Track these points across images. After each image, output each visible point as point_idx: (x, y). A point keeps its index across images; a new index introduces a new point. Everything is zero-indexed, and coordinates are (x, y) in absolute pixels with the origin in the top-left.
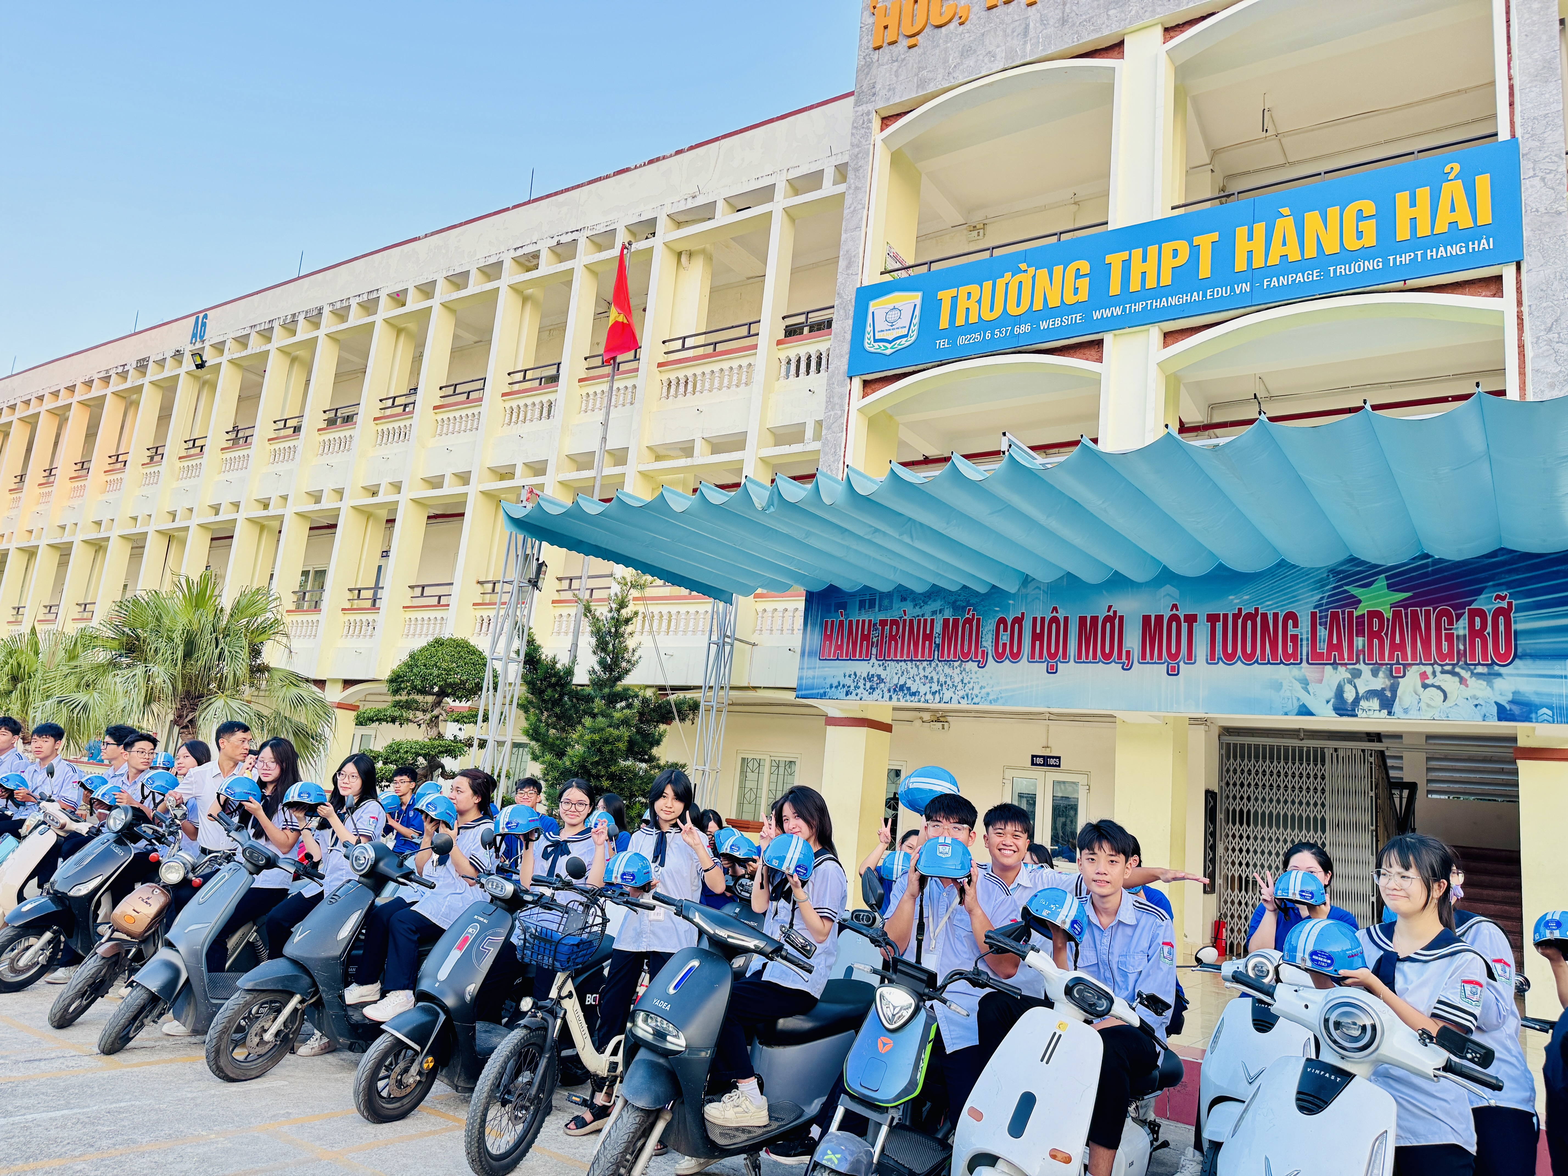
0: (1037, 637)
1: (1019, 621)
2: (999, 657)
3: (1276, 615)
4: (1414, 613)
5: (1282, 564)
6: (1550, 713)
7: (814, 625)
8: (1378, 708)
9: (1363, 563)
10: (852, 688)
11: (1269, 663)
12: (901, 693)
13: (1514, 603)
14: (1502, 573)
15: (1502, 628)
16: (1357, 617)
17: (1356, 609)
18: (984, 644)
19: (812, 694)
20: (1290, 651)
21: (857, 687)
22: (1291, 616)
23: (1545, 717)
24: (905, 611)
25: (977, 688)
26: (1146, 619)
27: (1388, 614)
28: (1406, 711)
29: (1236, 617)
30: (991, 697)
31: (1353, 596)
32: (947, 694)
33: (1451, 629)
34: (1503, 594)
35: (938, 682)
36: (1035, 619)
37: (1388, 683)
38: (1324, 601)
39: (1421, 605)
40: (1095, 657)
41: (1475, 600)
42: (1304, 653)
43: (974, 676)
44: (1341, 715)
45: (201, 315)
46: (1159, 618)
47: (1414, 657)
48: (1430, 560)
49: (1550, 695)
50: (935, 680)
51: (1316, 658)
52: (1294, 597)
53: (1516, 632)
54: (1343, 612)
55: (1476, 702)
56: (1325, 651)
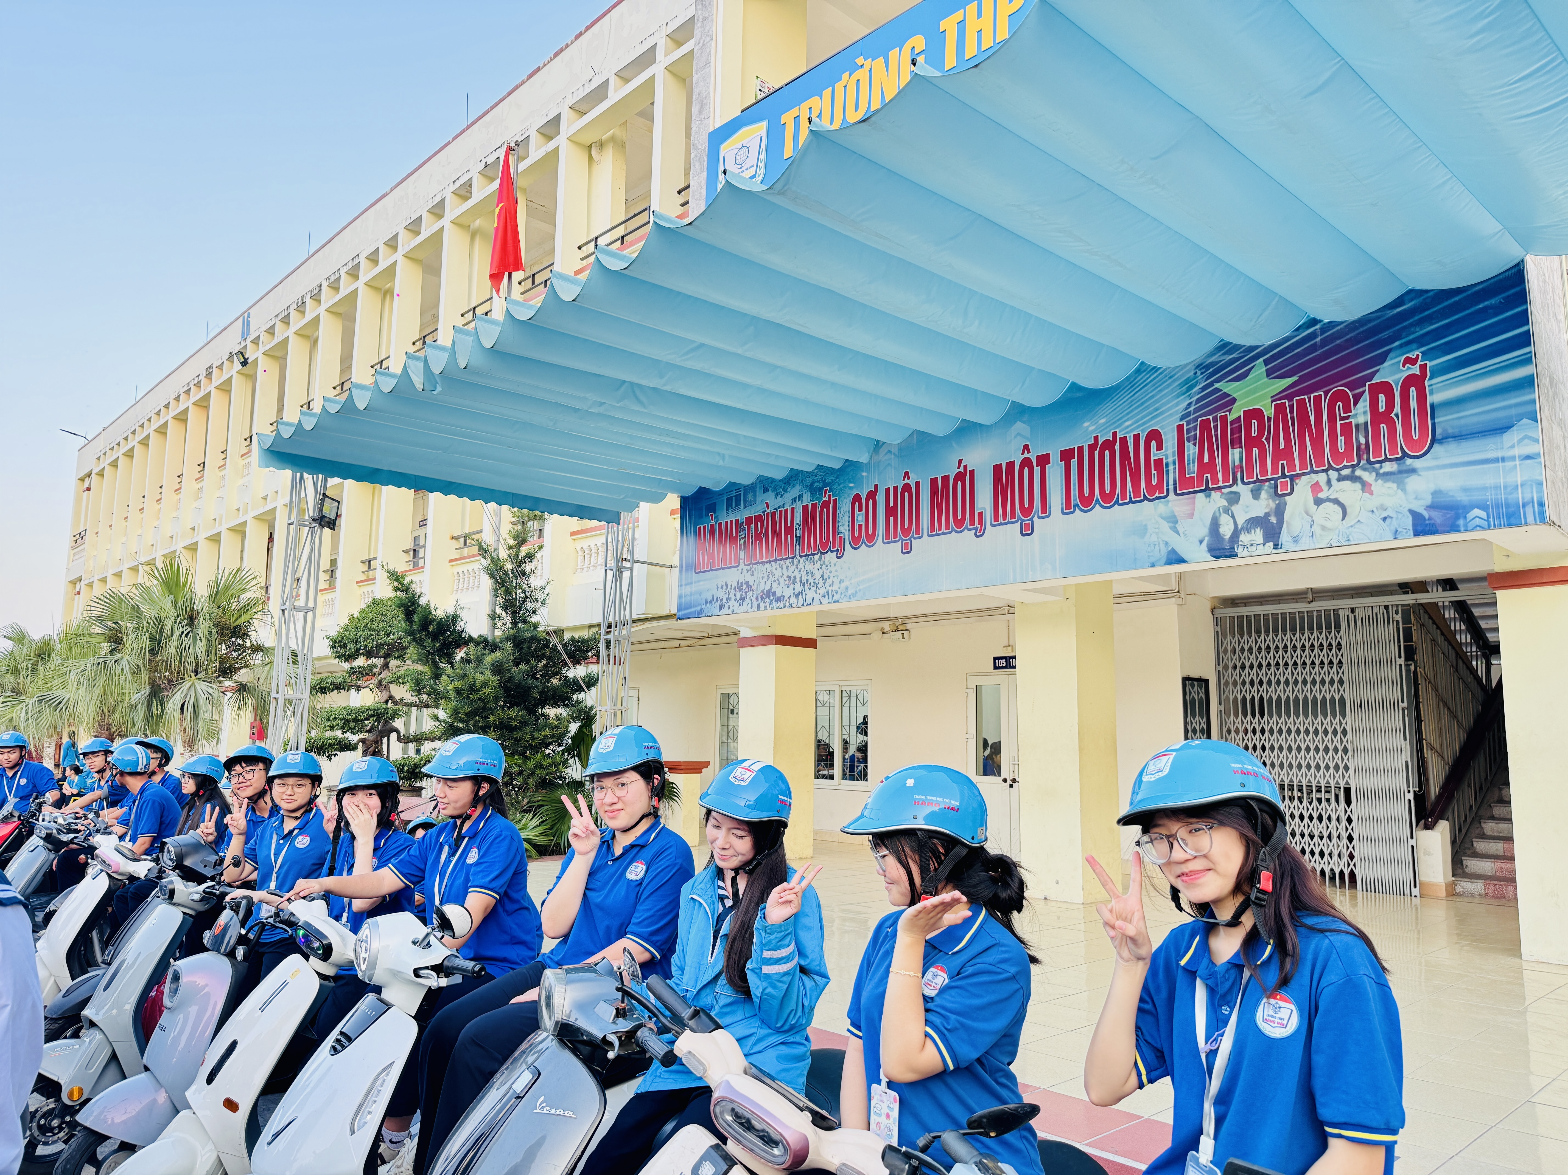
0: (890, 512)
1: (872, 495)
2: (856, 542)
3: (1136, 437)
4: (1301, 403)
5: (1143, 369)
6: (1483, 514)
7: (689, 533)
8: (1261, 541)
9: (1237, 347)
10: (725, 600)
11: (1131, 502)
12: (768, 600)
13: (1429, 364)
14: (1411, 325)
15: (1413, 404)
16: (1232, 423)
17: (1230, 411)
18: (842, 529)
19: (691, 613)
20: (1154, 482)
21: (729, 599)
22: (1155, 436)
23: (1477, 521)
24: (767, 504)
25: (836, 581)
26: (997, 468)
27: (1269, 412)
28: (1296, 540)
29: (1092, 448)
30: (850, 592)
31: (1226, 395)
32: (810, 594)
33: (1348, 418)
34: (1412, 355)
35: (801, 581)
36: (888, 490)
37: (1273, 505)
38: (1192, 409)
39: (1308, 391)
40: (947, 527)
41: (1378, 371)
42: (1171, 482)
43: (832, 569)
44: (1217, 557)
45: (246, 315)
46: (1011, 465)
47: (1303, 465)
48: (1318, 327)
49: (1484, 489)
50: (798, 580)
51: (1186, 486)
52: (1157, 409)
53: (1433, 406)
54: (1215, 419)
55: (1385, 514)
56: (1195, 475)
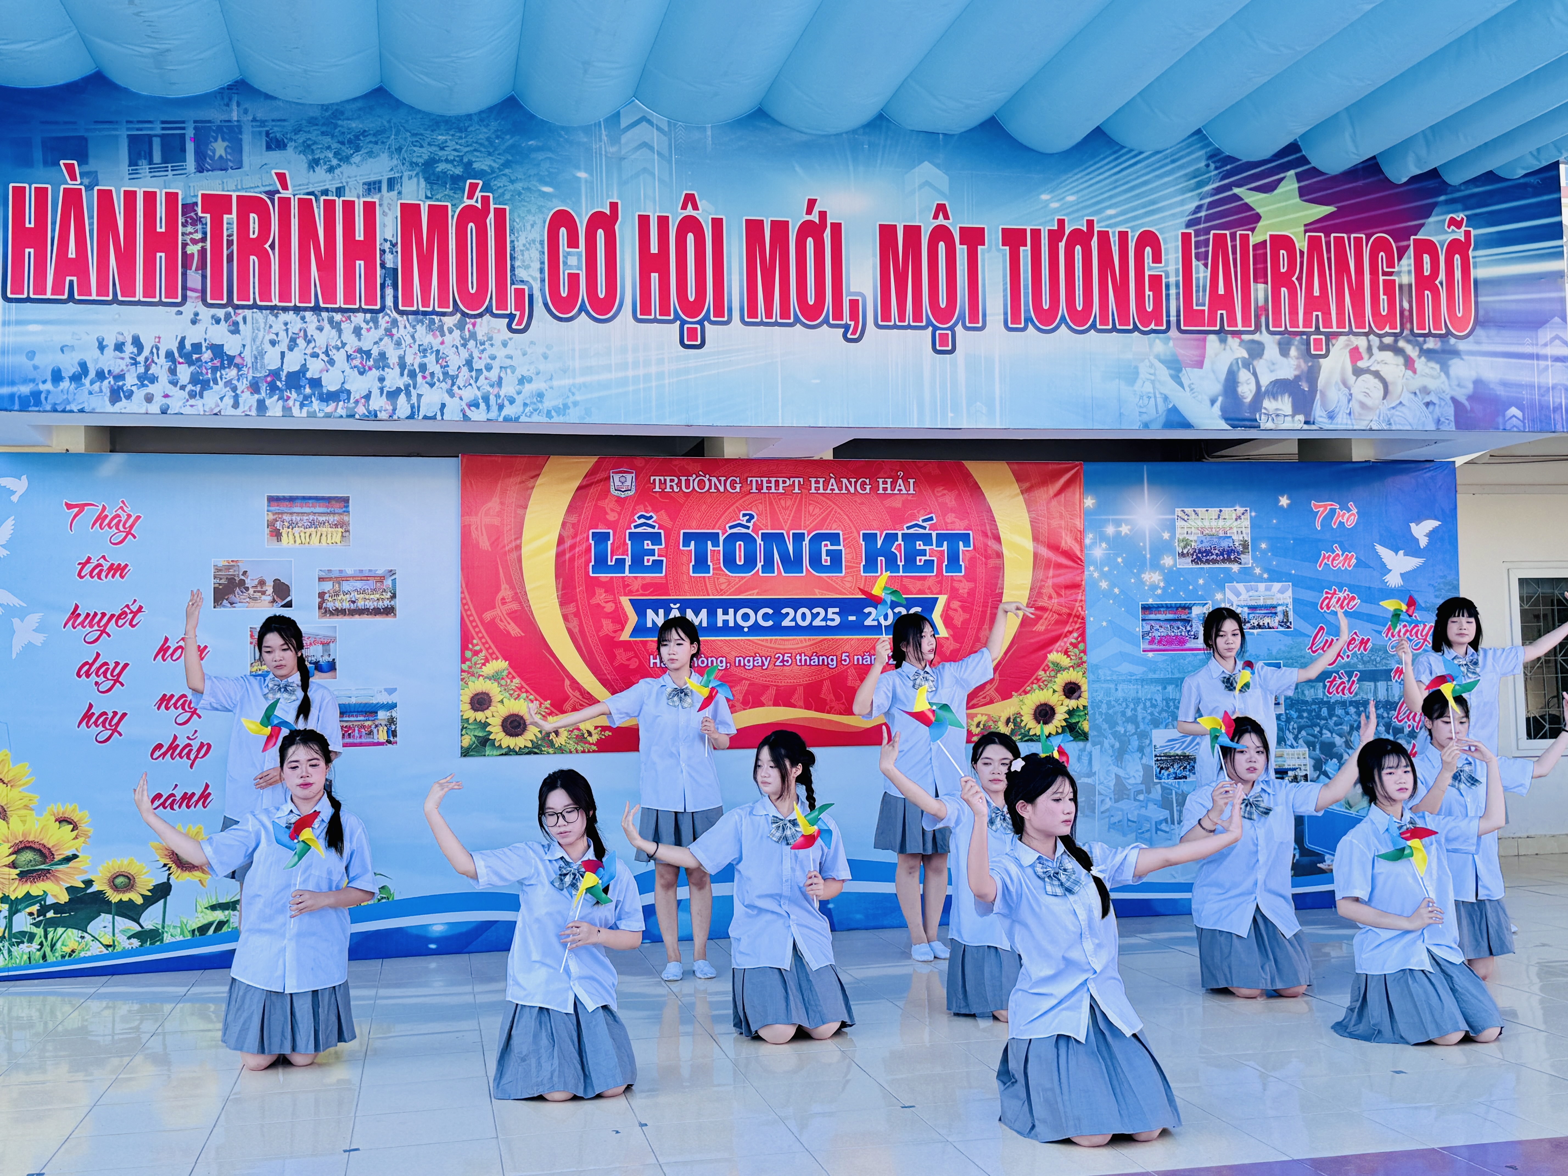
0: (651, 259)
1: (604, 221)
2: (562, 307)
3: (1123, 236)
4: (1339, 241)
8: (1290, 413)
10: (130, 379)
11: (1114, 329)
12: (293, 395)
13: (1473, 232)
16: (1255, 247)
17: (1253, 230)
20: (1149, 307)
22: (1150, 240)
23: (1514, 421)
24: (279, 174)
25: (510, 380)
26: (887, 233)
27: (1301, 244)
28: (1332, 416)
29: (1055, 236)
30: (546, 403)
31: (1247, 207)
32: (429, 396)
33: (1391, 274)
34: (1459, 216)
35: (402, 365)
36: (644, 221)
37: (1304, 366)
38: (1203, 214)
39: (1349, 228)
40: (785, 313)
41: (1422, 225)
42: (1173, 312)
43: (499, 350)
44: (1233, 426)
46: (912, 232)
47: (1341, 323)
49: (1520, 386)
50: (393, 359)
51: (1193, 321)
52: (1153, 202)
53: (1476, 281)
54: (1233, 236)
55: (1427, 399)
56: (1206, 308)
